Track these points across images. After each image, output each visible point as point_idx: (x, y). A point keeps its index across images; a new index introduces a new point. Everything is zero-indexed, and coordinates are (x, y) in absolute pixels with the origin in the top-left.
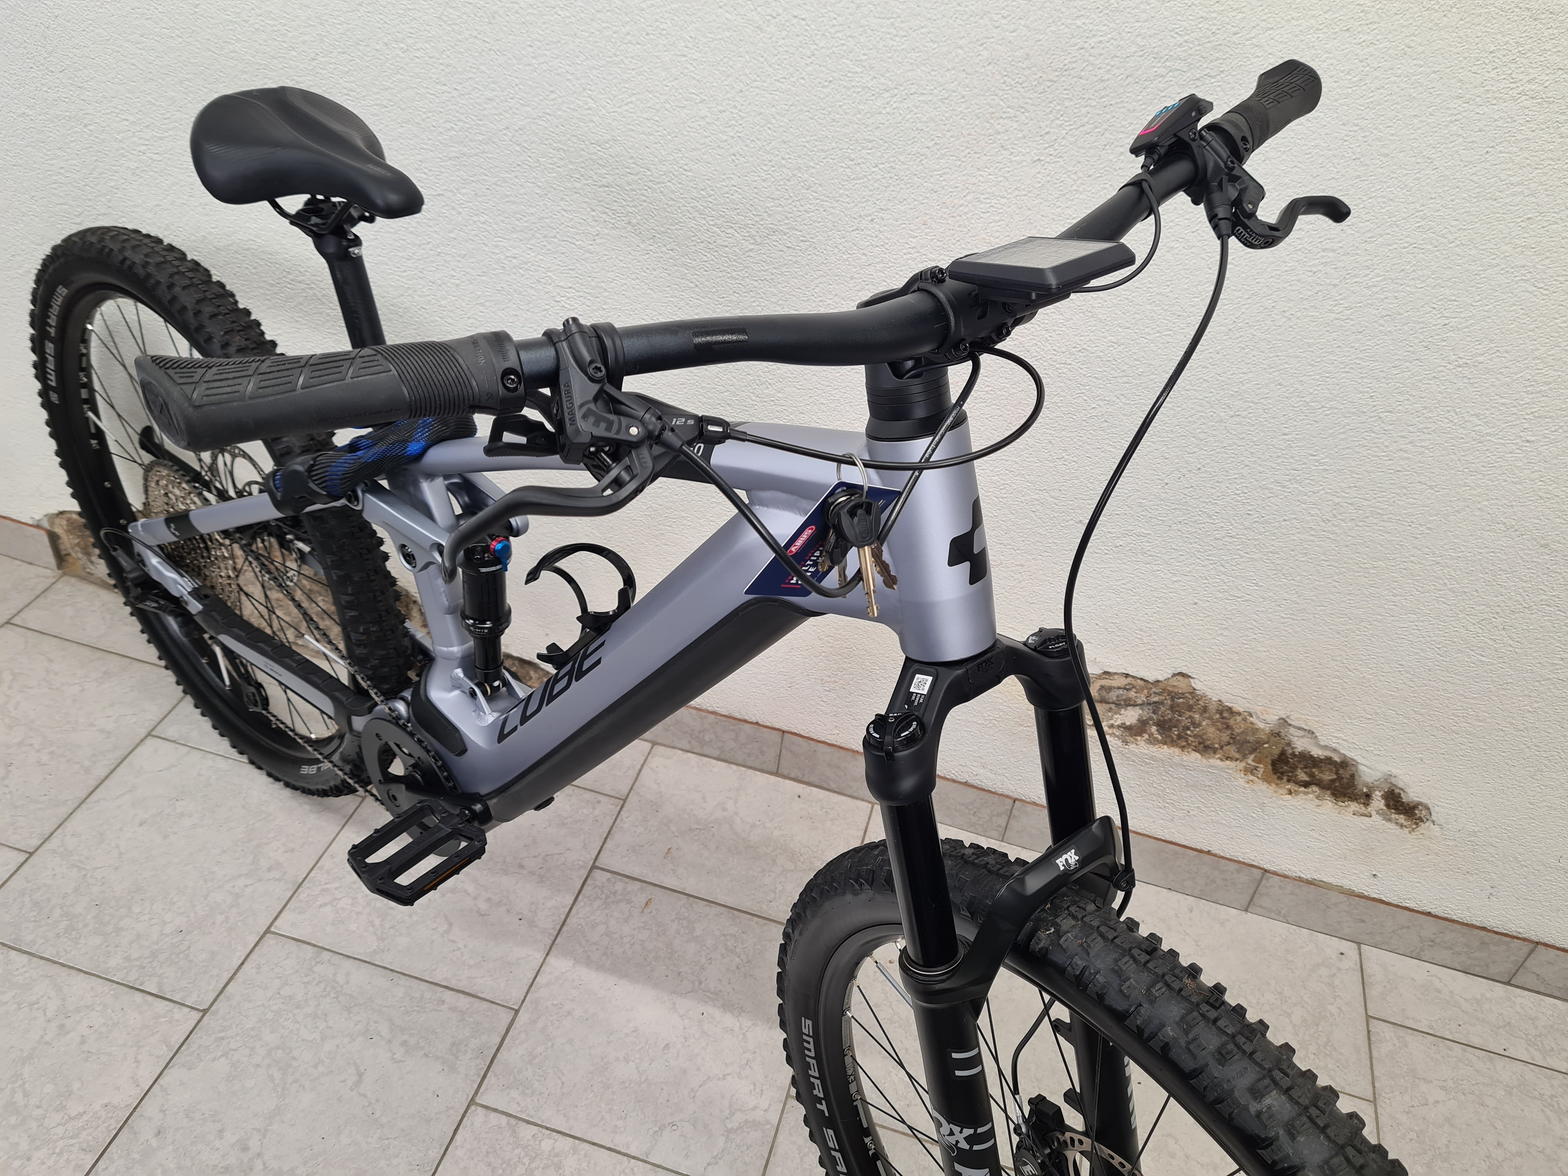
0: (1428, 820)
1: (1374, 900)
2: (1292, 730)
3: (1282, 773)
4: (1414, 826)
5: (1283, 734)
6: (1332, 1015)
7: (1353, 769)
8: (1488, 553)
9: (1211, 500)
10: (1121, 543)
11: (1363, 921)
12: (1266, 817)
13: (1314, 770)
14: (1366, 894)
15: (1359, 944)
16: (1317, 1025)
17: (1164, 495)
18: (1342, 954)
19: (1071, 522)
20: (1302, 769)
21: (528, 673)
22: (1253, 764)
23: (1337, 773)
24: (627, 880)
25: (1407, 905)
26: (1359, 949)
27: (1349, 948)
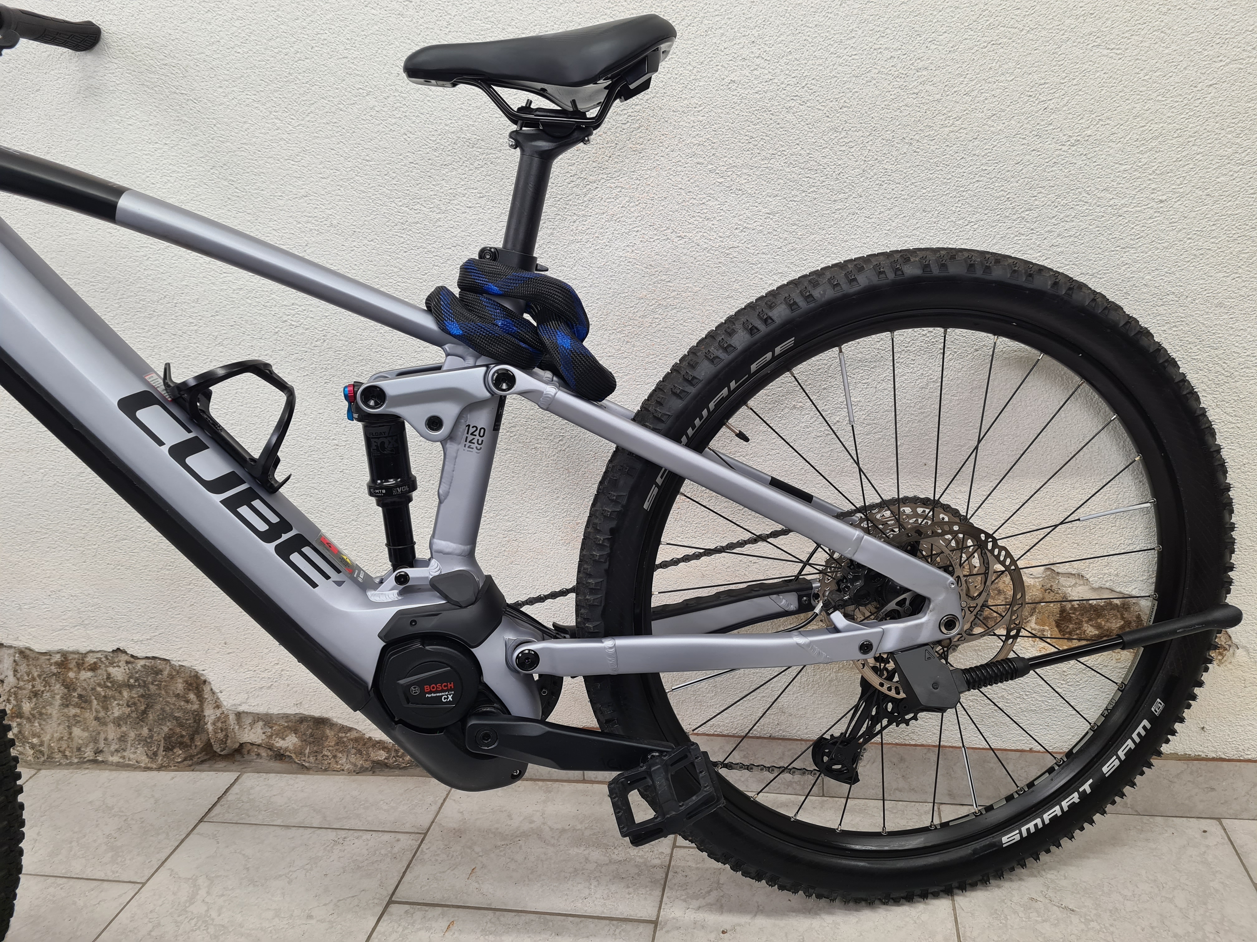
0: (1230, 646)
1: (1213, 759)
2: (1062, 580)
3: (1070, 633)
4: (1220, 657)
5: (1055, 587)
6: (1217, 891)
7: (1137, 608)
8: (1170, 328)
9: (903, 348)
10: (837, 419)
11: (1213, 789)
12: (1072, 689)
13: (1099, 621)
14: (1203, 755)
15: (1218, 819)
16: (1205, 904)
17: (860, 355)
18: (1205, 832)
19: (786, 410)
20: (1087, 622)
21: (324, 732)
22: (1037, 627)
23: (1123, 618)
24: (427, 908)
25: (1250, 757)
26: (1221, 824)
27: (1212, 826)
